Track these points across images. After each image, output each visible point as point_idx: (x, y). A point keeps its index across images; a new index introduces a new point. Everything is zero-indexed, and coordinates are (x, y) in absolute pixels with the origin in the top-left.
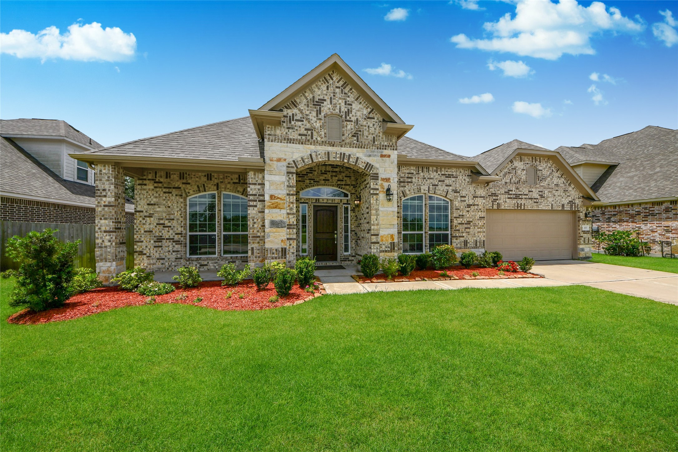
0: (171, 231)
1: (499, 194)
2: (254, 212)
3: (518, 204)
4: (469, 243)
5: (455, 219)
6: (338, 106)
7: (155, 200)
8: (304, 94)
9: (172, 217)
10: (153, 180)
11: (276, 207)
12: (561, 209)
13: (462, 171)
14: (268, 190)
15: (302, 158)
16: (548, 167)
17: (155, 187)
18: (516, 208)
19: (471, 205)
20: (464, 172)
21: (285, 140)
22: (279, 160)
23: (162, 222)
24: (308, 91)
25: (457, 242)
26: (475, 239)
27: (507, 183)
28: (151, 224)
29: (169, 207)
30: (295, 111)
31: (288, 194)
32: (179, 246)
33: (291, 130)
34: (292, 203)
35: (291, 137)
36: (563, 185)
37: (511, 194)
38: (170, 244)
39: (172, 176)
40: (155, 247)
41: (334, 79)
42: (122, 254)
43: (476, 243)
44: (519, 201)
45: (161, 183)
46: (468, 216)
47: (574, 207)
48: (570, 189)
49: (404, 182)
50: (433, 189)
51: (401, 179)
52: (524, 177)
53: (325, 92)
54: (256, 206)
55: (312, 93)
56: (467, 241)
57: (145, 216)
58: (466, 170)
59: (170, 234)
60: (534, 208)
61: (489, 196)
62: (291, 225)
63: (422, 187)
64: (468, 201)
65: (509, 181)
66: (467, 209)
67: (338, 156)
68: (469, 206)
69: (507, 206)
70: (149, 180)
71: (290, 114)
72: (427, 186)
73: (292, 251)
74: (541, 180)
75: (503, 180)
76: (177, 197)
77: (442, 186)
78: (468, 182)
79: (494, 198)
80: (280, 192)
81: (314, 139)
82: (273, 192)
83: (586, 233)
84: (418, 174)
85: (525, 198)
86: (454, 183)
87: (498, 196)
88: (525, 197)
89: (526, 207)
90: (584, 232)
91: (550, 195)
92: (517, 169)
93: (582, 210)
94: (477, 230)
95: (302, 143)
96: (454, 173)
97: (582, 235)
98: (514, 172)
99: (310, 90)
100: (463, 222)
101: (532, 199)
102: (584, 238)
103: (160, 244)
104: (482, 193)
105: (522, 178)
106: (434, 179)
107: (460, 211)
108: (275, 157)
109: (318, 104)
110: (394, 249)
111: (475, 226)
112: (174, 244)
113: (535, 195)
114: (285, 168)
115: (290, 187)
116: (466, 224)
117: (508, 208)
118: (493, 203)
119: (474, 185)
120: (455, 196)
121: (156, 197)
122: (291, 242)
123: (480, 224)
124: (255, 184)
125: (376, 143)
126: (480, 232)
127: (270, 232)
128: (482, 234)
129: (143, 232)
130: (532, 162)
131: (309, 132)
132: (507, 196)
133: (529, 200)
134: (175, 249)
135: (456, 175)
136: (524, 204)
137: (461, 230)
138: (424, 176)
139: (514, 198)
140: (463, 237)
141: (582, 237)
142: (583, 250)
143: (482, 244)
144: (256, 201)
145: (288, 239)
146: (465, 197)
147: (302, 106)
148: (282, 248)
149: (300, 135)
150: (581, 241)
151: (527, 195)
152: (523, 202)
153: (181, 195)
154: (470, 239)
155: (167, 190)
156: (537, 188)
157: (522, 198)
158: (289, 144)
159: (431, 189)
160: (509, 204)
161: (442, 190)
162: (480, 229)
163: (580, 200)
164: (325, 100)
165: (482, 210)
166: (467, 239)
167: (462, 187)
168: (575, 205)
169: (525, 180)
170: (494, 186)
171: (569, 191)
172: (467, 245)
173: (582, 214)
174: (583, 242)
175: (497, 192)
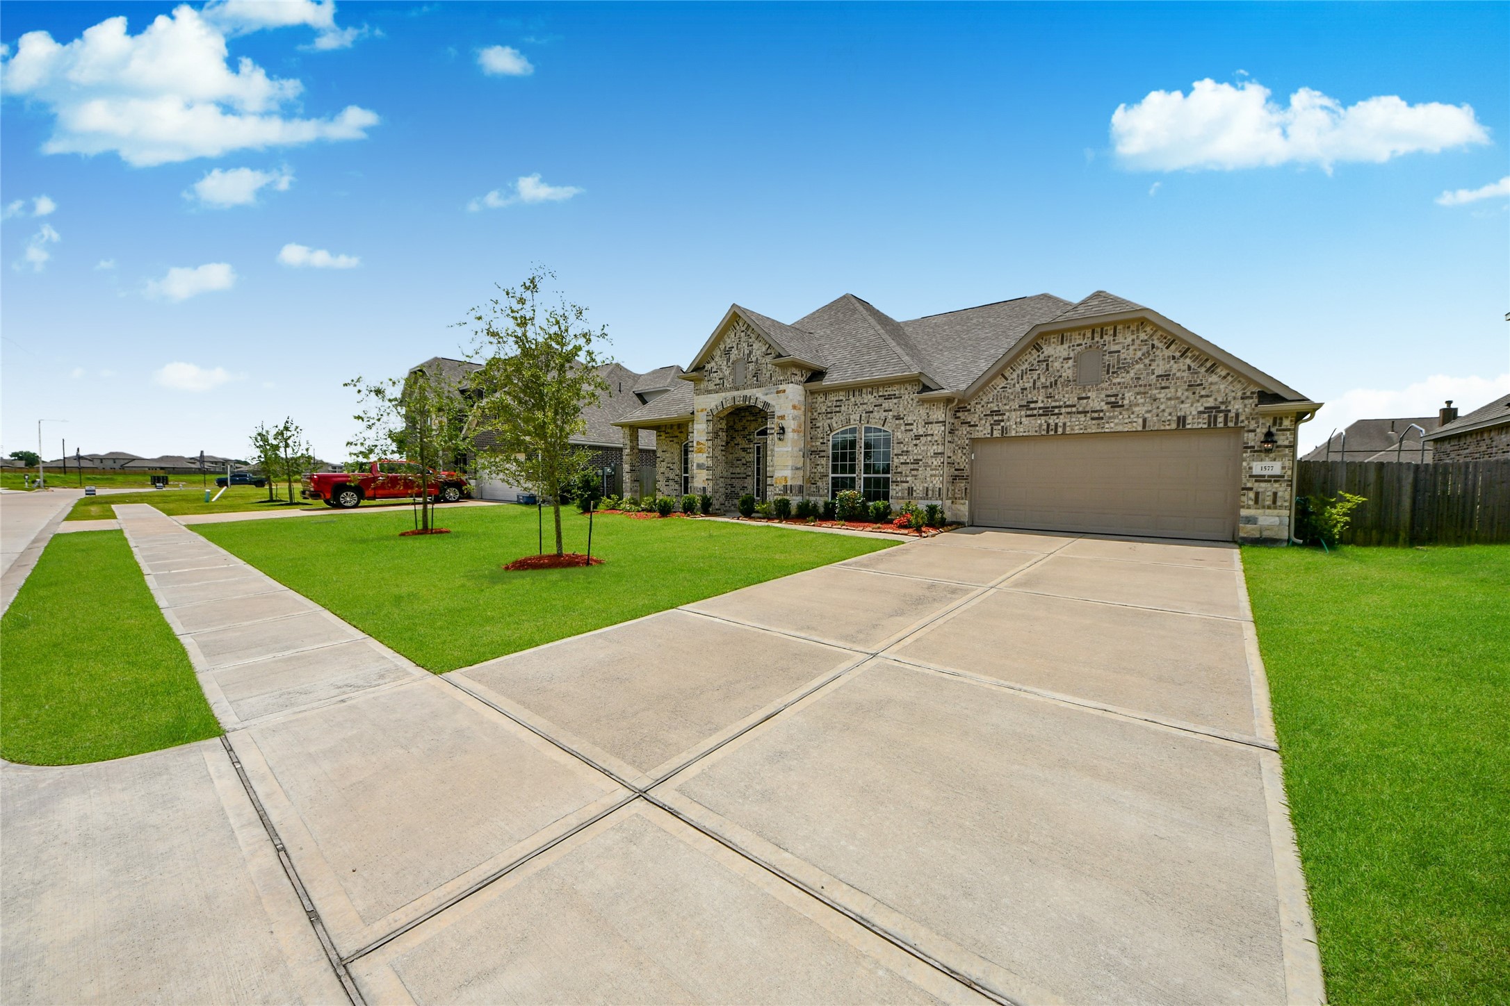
0: (674, 473)
1: (1006, 410)
2: (692, 456)
3: (1048, 425)
4: (915, 491)
5: (895, 457)
6: (743, 350)
8: (719, 346)
9: (674, 461)
10: (665, 431)
11: (700, 452)
12: (1174, 426)
13: (908, 387)
14: (696, 438)
15: (716, 406)
16: (1138, 342)
17: (669, 439)
18: (1044, 433)
19: (922, 436)
20: (912, 388)
21: (706, 392)
22: (702, 411)
23: (669, 465)
24: (722, 343)
25: (897, 489)
26: (926, 485)
27: (1026, 389)
28: (663, 467)
29: (673, 453)
30: (713, 364)
31: (707, 440)
32: (678, 486)
33: (710, 382)
34: (710, 447)
35: (710, 388)
36: (1186, 374)
37: (1035, 409)
38: (673, 483)
39: (674, 427)
40: (666, 486)
41: (740, 324)
42: (635, 488)
43: (927, 491)
44: (1052, 420)
45: (668, 433)
46: (916, 453)
47: (1220, 419)
48: (1214, 378)
49: (832, 413)
50: (866, 417)
51: (828, 409)
52: (1068, 372)
53: (733, 340)
54: (692, 451)
55: (724, 344)
56: (912, 488)
57: (661, 461)
58: (916, 385)
59: (673, 475)
60: (1090, 431)
61: (985, 415)
62: (710, 468)
63: (851, 417)
64: (917, 430)
65: (1031, 384)
66: (915, 442)
67: (742, 399)
68: (918, 437)
69: (1022, 430)
70: (663, 431)
71: (710, 368)
72: (859, 415)
73: (709, 490)
74: (1113, 373)
75: (1017, 385)
76: (677, 445)
77: (879, 412)
78: (918, 402)
79: (996, 418)
80: (703, 438)
81: (725, 386)
82: (698, 440)
83: (1270, 481)
84: (848, 400)
85: (1068, 413)
86: (896, 406)
87: (1005, 414)
88: (1069, 410)
89: (1068, 429)
90: (1260, 479)
91: (1142, 401)
92: (1050, 359)
93: (1253, 425)
94: (928, 472)
95: (717, 393)
96: (897, 392)
97: (1249, 485)
98: (1044, 366)
100: (908, 461)
101: (1085, 412)
102: (1257, 494)
103: (668, 484)
104: (939, 416)
105: (1064, 374)
106: (869, 404)
107: (904, 446)
108: (700, 408)
109: (727, 352)
110: (787, 492)
111: (926, 466)
112: (675, 484)
113: (1096, 401)
114: (706, 417)
115: (709, 433)
116: (911, 463)
117: (1025, 434)
118: (992, 428)
119: (925, 406)
120: (896, 425)
122: (709, 482)
123: (935, 463)
124: (691, 433)
125: (773, 379)
126: (935, 476)
127: (698, 473)
128: (937, 478)
130: (1093, 339)
131: (722, 381)
132: (1023, 413)
133: (1079, 416)
134: (676, 489)
135: (899, 394)
136: (1064, 424)
137: (904, 472)
138: (855, 402)
139: (1040, 415)
140: (907, 482)
141: (1251, 489)
142: (1251, 520)
143: (937, 493)
145: (707, 479)
146: (912, 424)
147: (717, 358)
148: (703, 488)
149: (715, 385)
150: (1244, 499)
151: (1074, 406)
152: (1062, 420)
154: (918, 485)
155: (672, 439)
156: (1102, 389)
157: (1061, 414)
158: (708, 395)
159: (863, 418)
160: (1030, 426)
161: (879, 417)
162: (934, 472)
163: (1247, 401)
164: (733, 347)
165: (939, 442)
166: (913, 485)
167: (908, 410)
168: (1226, 417)
169: (1071, 378)
170: (997, 398)
171: (1206, 384)
172: (912, 494)
173: (1251, 435)
174: (1251, 503)
175: (1002, 408)
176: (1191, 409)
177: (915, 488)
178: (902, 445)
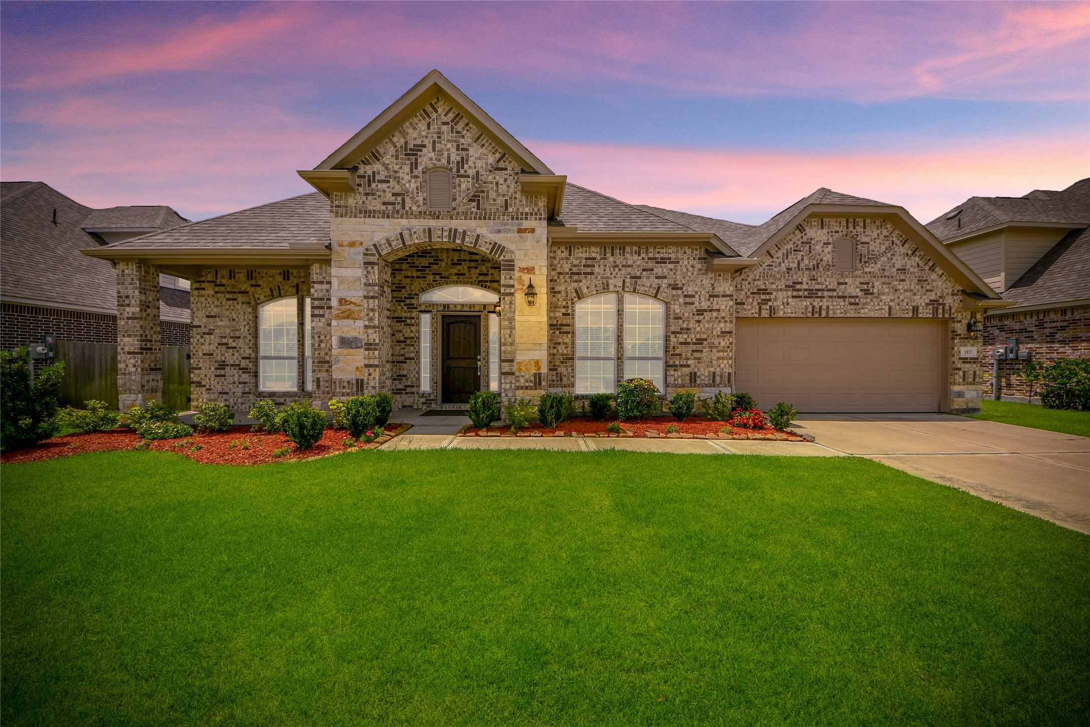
0: (236, 354)
1: (773, 289)
2: (321, 324)
3: (813, 307)
4: (699, 377)
5: (672, 336)
6: (446, 154)
7: (215, 310)
8: (391, 140)
9: (237, 334)
10: (213, 282)
11: (348, 318)
12: (910, 315)
13: (687, 251)
14: (337, 291)
15: (388, 240)
16: (882, 237)
17: (216, 292)
18: (809, 315)
19: (706, 311)
20: (692, 252)
21: (361, 213)
22: (352, 244)
23: (224, 341)
24: (397, 134)
25: (676, 375)
26: (712, 370)
27: (791, 269)
28: (210, 344)
29: (234, 320)
30: (377, 166)
31: (365, 297)
32: (247, 375)
33: (370, 198)
34: (372, 310)
35: (370, 208)
36: (916, 270)
37: (801, 290)
38: (235, 372)
39: (237, 276)
40: (216, 376)
41: (440, 110)
42: (153, 384)
43: (714, 377)
44: (817, 303)
45: (223, 285)
46: (698, 330)
47: (940, 311)
48: (934, 276)
49: (580, 274)
50: (631, 284)
51: (574, 269)
52: (827, 258)
53: (424, 133)
54: (323, 316)
55: (404, 137)
56: (695, 373)
57: (204, 333)
58: (696, 249)
59: (235, 357)
60: (848, 315)
61: (752, 293)
62: (371, 344)
63: (610, 281)
64: (700, 303)
65: (796, 265)
66: (697, 318)
67: (446, 234)
68: (701, 312)
69: (789, 311)
70: (208, 282)
71: (370, 172)
72: (621, 280)
73: (372, 384)
74: (865, 262)
75: (783, 265)
76: (244, 306)
77: (648, 278)
78: (700, 270)
79: (763, 297)
80: (354, 293)
81: (407, 208)
82: (343, 294)
83: (970, 362)
84: (604, 259)
85: (830, 297)
86: (672, 273)
87: (771, 293)
88: (830, 294)
89: (831, 312)
90: (965, 360)
91: (887, 290)
92: (813, 242)
93: (960, 318)
94: (715, 354)
95: (388, 217)
96: (673, 256)
97: (959, 366)
98: (807, 248)
99: (400, 132)
100: (689, 340)
101: (844, 297)
102: (964, 372)
103: (222, 372)
104: (726, 289)
105: (825, 258)
106: (635, 267)
107: (684, 322)
108: (346, 239)
109: (413, 153)
110: (540, 384)
111: (712, 347)
112: (240, 372)
113: (852, 288)
114: (361, 257)
115: (370, 285)
116: (694, 344)
117: (792, 315)
118: (760, 308)
119: (710, 275)
120: (673, 296)
121: (217, 306)
122: (371, 370)
123: (723, 344)
124: (322, 283)
125: (510, 210)
126: (723, 358)
127: (339, 355)
128: (725, 362)
129: (201, 355)
130: (847, 228)
131: (399, 199)
132: (789, 293)
133: (839, 300)
134: (241, 380)
135: (675, 259)
136: (828, 307)
137: (684, 354)
138: (615, 262)
139: (805, 297)
140: (689, 366)
141: (960, 369)
142: (960, 394)
143: (726, 379)
144: (323, 308)
145: (366, 366)
146: (693, 296)
147: (387, 159)
148: (357, 380)
149: (384, 204)
150: (957, 377)
151: (835, 290)
152: (825, 303)
153: (249, 303)
154: (702, 369)
155: (231, 296)
156: (856, 277)
157: (824, 297)
158: (367, 220)
159: (627, 284)
160: (797, 307)
161: (648, 285)
162: (722, 354)
163: (956, 297)
164: (424, 146)
165: (727, 319)
166: (696, 370)
167: (687, 278)
168: (944, 308)
169: (830, 263)
170: (764, 276)
171: (929, 281)
172: (695, 381)
173: (959, 324)
174: (961, 380)
175: (770, 287)
176: (921, 300)
177: (698, 374)
178: (680, 321)
